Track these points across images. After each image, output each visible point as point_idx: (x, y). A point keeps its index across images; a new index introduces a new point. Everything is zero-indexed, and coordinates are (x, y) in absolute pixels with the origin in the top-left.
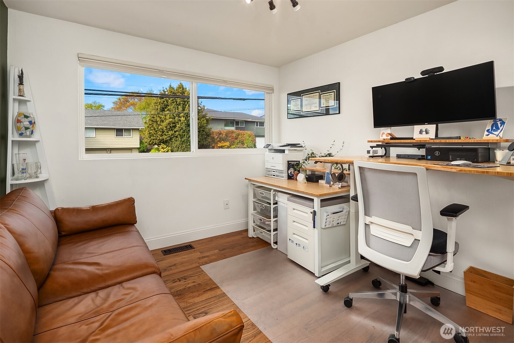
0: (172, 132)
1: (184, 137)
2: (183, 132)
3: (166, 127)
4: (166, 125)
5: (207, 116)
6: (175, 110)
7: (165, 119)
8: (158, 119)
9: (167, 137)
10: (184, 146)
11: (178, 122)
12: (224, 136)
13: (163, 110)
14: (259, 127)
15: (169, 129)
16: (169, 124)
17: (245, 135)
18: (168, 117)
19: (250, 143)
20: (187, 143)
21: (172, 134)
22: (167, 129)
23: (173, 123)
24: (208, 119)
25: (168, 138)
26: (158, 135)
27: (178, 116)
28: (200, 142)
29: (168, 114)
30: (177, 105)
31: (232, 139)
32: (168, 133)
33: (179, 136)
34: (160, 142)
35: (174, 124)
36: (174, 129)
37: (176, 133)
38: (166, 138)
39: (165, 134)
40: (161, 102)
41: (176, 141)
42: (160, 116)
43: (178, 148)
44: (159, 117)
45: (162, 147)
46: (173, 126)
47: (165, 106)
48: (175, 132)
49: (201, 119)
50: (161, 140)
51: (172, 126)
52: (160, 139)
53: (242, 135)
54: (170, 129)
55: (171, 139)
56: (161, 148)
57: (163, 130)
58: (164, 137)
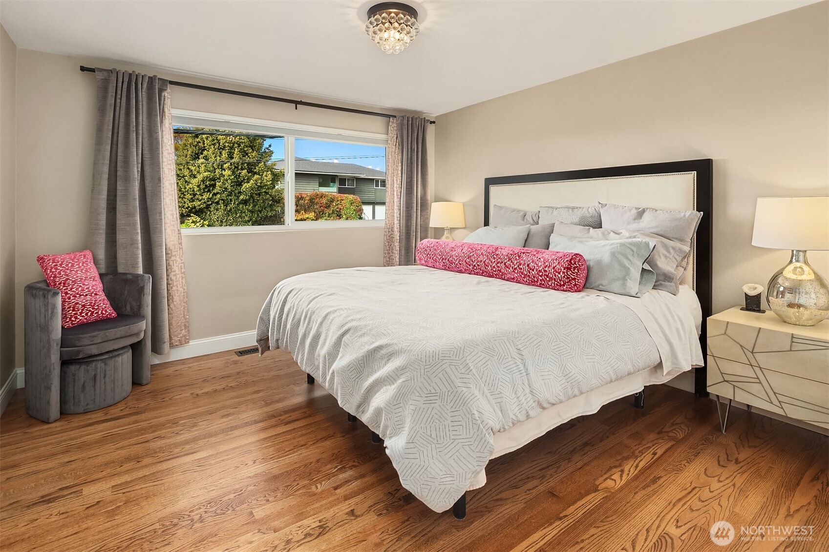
0: (209, 195)
1: (231, 204)
2: (228, 195)
3: (198, 186)
4: (198, 183)
5: (275, 167)
6: (215, 157)
7: (198, 172)
8: (186, 173)
9: (201, 204)
10: (231, 219)
11: (220, 177)
12: (306, 202)
13: (196, 157)
14: (380, 188)
15: (204, 190)
16: (203, 181)
17: (343, 202)
18: (202, 168)
19: (353, 214)
20: (236, 214)
21: (209, 198)
22: (200, 190)
23: (210, 180)
24: (278, 174)
25: (202, 206)
26: (186, 200)
27: (220, 167)
28: (261, 213)
29: (202, 163)
30: (221, 148)
31: (320, 207)
32: (203, 196)
33: (221, 202)
34: (190, 211)
35: (213, 181)
36: (213, 190)
37: (216, 196)
38: (199, 206)
39: (198, 199)
40: (193, 143)
41: (217, 210)
42: (190, 167)
43: (222, 221)
44: (188, 168)
45: (193, 220)
46: (211, 185)
47: (199, 150)
48: (215, 194)
49: (263, 172)
50: (192, 209)
51: (209, 185)
52: (189, 207)
53: (338, 201)
54: (206, 190)
55: (208, 207)
56: (191, 221)
57: (193, 191)
58: (197, 203)
